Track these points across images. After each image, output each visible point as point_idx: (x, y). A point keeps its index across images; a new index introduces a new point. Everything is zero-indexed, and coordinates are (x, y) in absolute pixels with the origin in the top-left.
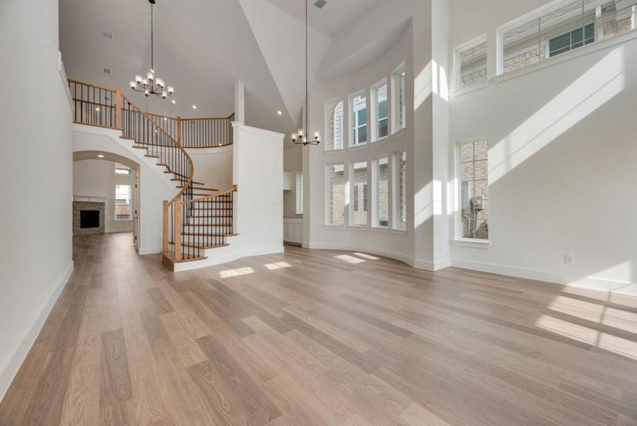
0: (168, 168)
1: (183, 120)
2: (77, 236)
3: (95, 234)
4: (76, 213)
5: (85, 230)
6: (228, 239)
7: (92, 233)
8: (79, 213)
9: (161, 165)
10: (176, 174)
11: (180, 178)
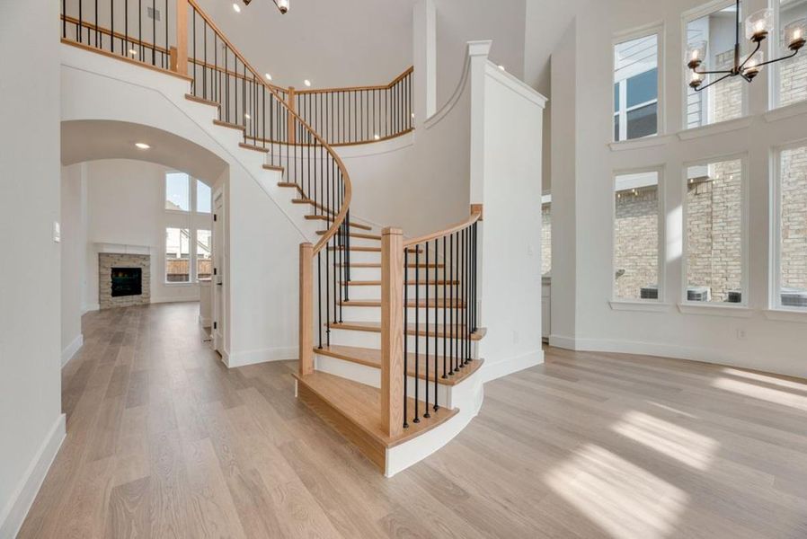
0: (301, 192)
1: (299, 93)
2: (106, 310)
3: (135, 305)
4: (103, 271)
5: (119, 299)
7: (131, 304)
8: (110, 272)
9: (288, 185)
10: (315, 204)
11: (325, 214)
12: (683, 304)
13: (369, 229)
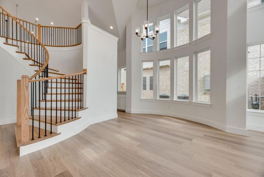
0: (28, 56)
1: (43, 27)
6: (80, 113)
9: (21, 52)
10: (34, 61)
11: (38, 64)
12: (158, 99)
13: (58, 71)
